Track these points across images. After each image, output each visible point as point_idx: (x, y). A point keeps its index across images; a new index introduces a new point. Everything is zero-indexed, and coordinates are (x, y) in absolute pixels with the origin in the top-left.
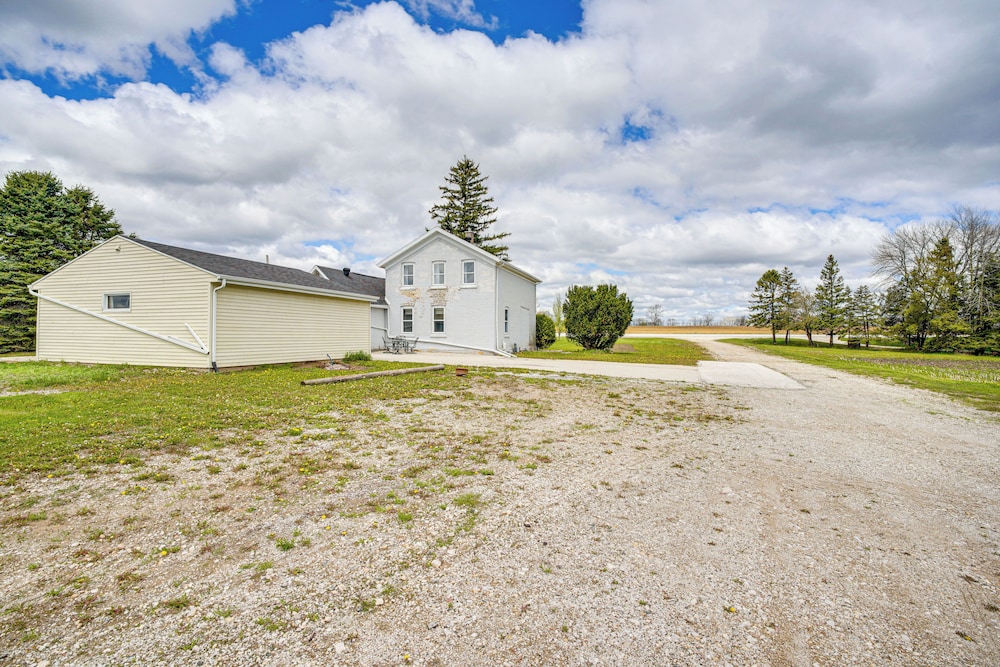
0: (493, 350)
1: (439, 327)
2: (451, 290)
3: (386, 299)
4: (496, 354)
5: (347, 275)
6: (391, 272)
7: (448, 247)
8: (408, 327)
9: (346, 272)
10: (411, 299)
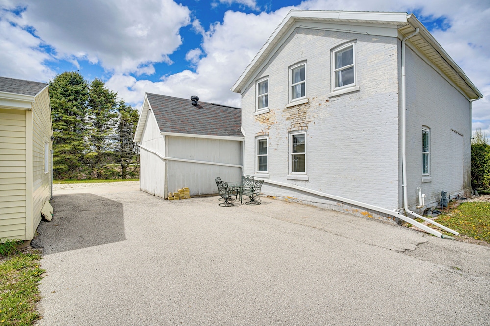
0: (394, 212)
1: (299, 164)
2: (314, 104)
3: (242, 130)
4: (400, 223)
5: (195, 104)
6: (246, 96)
7: (310, 37)
8: (263, 164)
9: (195, 100)
10: (265, 125)
